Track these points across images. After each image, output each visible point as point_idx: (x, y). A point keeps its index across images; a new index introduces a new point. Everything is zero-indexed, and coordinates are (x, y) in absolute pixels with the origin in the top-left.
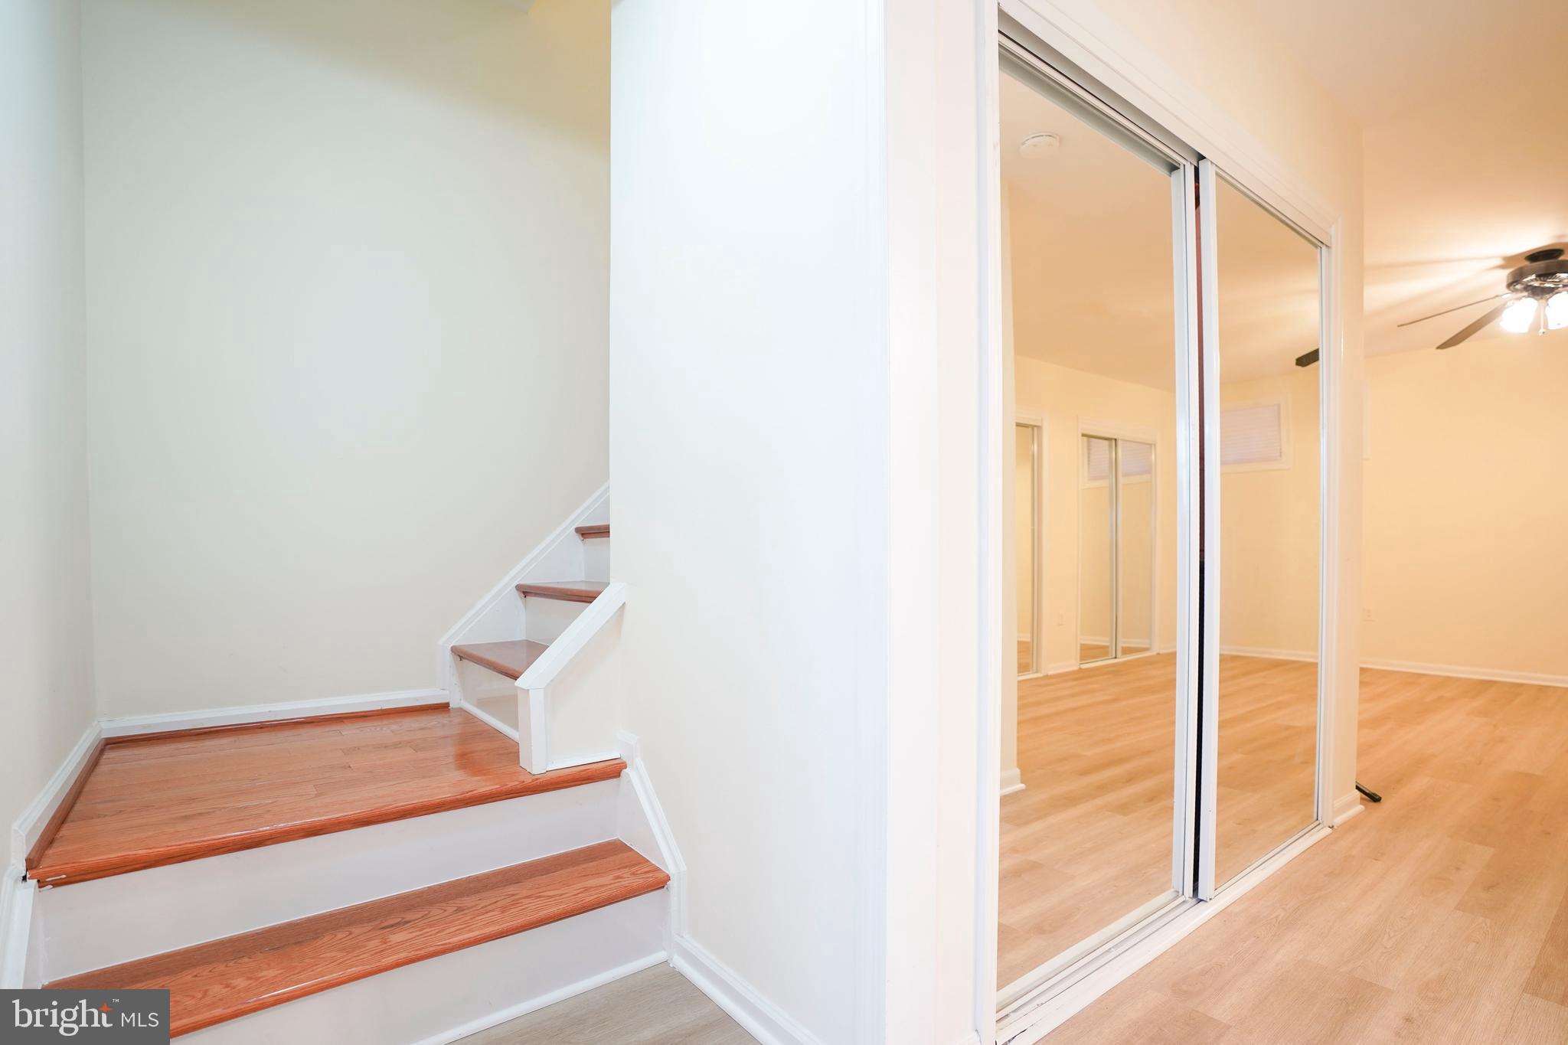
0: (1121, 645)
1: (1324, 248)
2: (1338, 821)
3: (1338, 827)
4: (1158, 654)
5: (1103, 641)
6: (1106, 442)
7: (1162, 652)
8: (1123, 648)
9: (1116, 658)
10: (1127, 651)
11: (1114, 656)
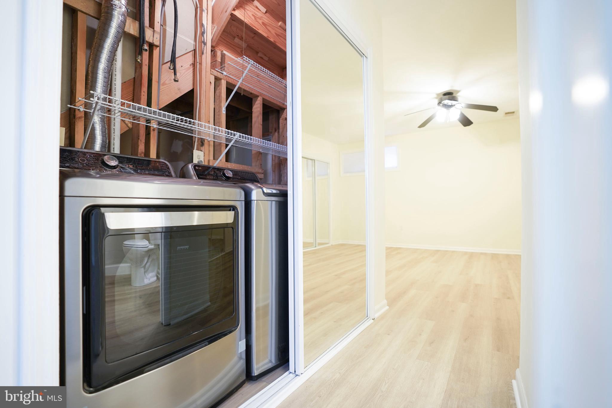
0: (317, 242)
1: (364, 57)
2: (376, 316)
3: (377, 318)
4: (332, 245)
5: (311, 240)
6: (311, 161)
7: (333, 244)
8: (318, 243)
9: (316, 247)
10: (320, 244)
11: (315, 246)
